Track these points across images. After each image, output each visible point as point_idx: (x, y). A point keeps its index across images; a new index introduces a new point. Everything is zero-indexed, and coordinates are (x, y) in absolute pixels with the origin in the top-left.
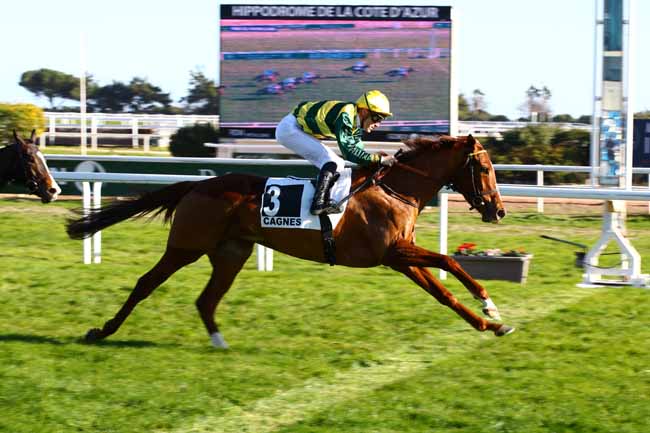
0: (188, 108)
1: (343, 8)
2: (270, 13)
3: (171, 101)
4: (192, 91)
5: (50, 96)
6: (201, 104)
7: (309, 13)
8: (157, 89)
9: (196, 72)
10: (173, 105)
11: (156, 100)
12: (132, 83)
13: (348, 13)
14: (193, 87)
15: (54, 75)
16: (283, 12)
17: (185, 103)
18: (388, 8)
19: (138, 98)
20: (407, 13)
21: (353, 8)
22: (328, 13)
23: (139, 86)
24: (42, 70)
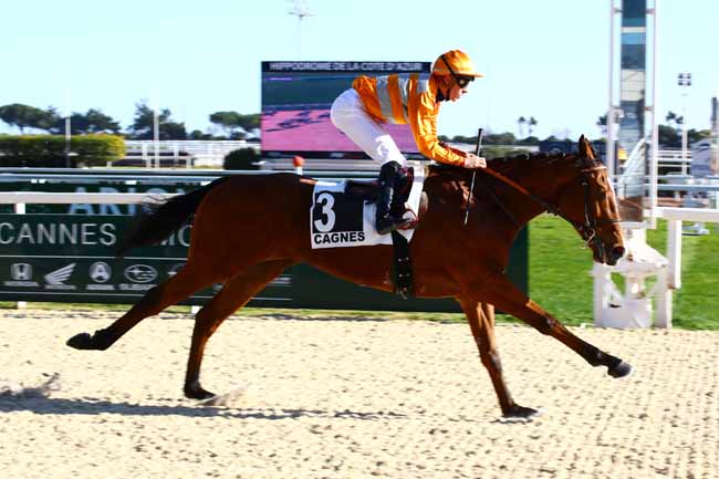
0: (134, 134)
1: (352, 63)
2: (298, 68)
3: (119, 129)
4: (137, 120)
5: (21, 126)
6: (143, 131)
7: (328, 68)
8: (109, 119)
9: (141, 104)
10: (120, 131)
11: (108, 128)
12: (89, 114)
13: (356, 67)
14: (138, 117)
15: (24, 109)
16: (308, 67)
17: (132, 131)
18: (385, 63)
19: (92, 126)
20: (400, 67)
21: (360, 63)
22: (342, 67)
23: (94, 117)
24: (16, 105)
